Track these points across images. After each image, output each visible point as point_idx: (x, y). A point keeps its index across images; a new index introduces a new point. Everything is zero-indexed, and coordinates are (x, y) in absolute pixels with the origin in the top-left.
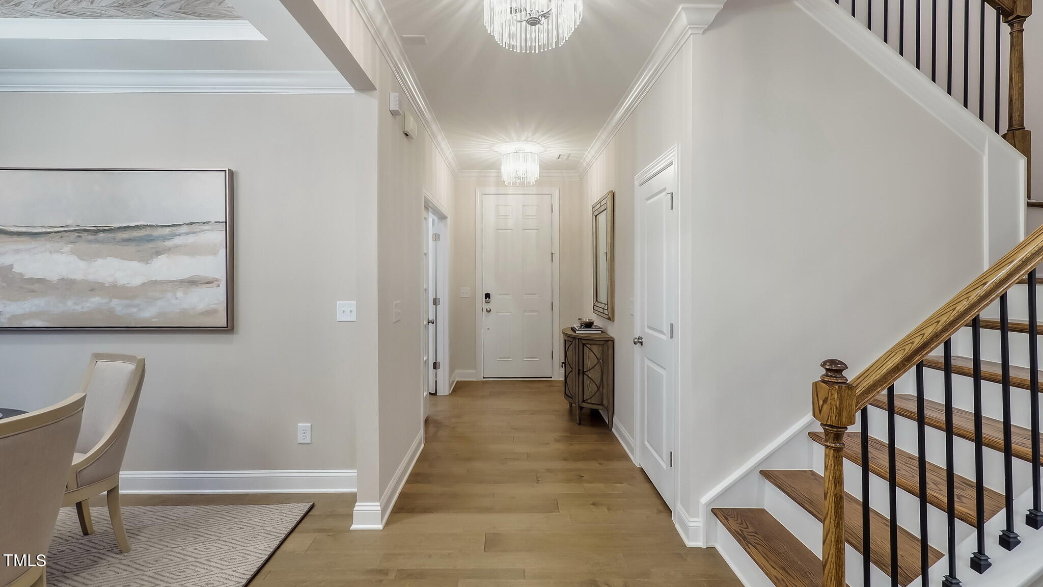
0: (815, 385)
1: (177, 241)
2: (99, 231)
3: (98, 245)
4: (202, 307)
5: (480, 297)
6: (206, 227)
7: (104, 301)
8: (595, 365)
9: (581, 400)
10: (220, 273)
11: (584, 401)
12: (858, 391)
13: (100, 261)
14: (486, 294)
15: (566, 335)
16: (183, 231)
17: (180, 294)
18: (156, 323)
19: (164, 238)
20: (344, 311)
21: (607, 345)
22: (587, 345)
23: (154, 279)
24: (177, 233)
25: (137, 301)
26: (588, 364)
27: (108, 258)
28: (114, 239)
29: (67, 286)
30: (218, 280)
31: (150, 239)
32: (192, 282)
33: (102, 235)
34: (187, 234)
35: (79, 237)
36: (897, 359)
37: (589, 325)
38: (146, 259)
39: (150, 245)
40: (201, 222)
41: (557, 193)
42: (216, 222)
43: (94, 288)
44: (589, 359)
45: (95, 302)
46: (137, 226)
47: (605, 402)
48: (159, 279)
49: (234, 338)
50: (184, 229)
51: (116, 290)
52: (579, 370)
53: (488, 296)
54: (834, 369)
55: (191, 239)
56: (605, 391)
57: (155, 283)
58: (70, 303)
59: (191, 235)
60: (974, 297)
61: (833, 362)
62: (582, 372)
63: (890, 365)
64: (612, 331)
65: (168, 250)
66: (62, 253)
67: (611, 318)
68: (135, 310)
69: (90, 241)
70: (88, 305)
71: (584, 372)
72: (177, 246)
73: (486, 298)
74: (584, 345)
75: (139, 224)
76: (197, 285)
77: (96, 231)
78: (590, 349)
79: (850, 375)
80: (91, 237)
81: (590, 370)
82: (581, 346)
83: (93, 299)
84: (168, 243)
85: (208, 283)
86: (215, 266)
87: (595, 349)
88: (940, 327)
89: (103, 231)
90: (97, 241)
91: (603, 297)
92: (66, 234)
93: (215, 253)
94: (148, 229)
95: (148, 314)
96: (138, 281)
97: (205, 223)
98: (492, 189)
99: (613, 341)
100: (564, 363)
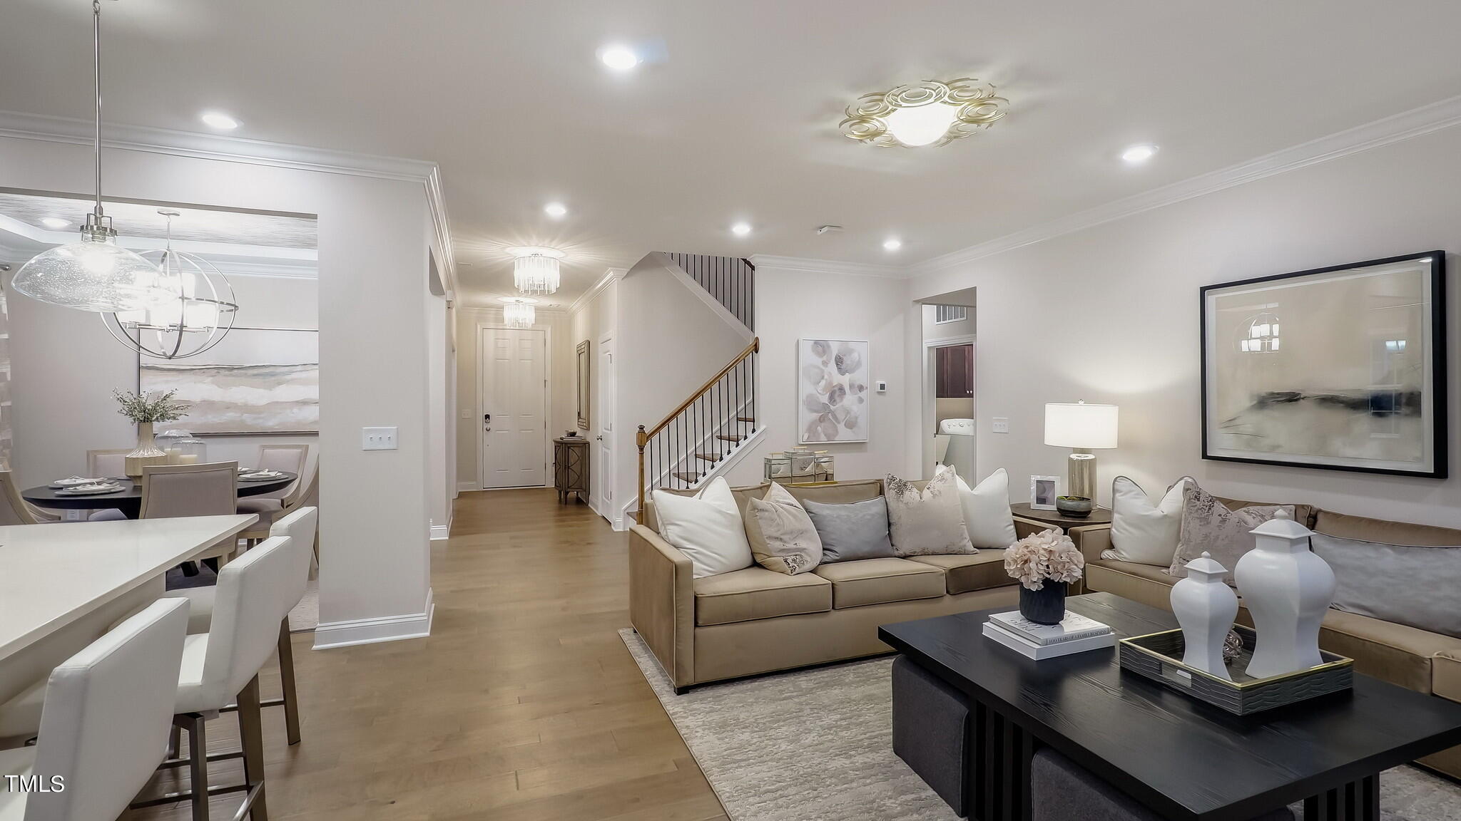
1: (294, 376)
2: (234, 369)
3: (233, 378)
5: (481, 417)
6: (307, 368)
7: (238, 415)
8: (577, 461)
9: (566, 487)
11: (568, 487)
12: (648, 435)
13: (234, 389)
14: (486, 416)
15: (555, 442)
16: (297, 370)
17: (295, 410)
21: (585, 446)
22: (571, 448)
23: (275, 400)
25: (262, 416)
26: (572, 461)
27: (241, 387)
28: (246, 374)
29: (209, 405)
31: (273, 375)
32: (305, 403)
33: (236, 371)
35: (219, 372)
36: (660, 424)
37: (573, 434)
38: (270, 388)
39: (273, 378)
41: (550, 329)
43: (229, 407)
44: (572, 457)
45: (230, 415)
47: (584, 487)
48: (280, 400)
50: (299, 368)
51: (246, 408)
53: (487, 417)
54: (642, 428)
55: (304, 375)
56: (584, 480)
57: (277, 402)
58: (210, 417)
59: (300, 372)
61: (641, 423)
62: (567, 467)
64: (590, 438)
65: (287, 382)
66: (205, 383)
67: (588, 429)
68: (261, 421)
69: (225, 376)
70: (225, 418)
71: (568, 470)
72: (293, 380)
73: (486, 419)
74: (569, 448)
77: (232, 369)
78: (573, 450)
80: (227, 373)
81: (573, 465)
82: (567, 449)
83: (228, 414)
84: (288, 377)
85: (310, 403)
86: (313, 393)
87: (576, 450)
89: (237, 368)
90: (231, 375)
91: (583, 415)
93: (313, 384)
95: (272, 424)
96: (264, 402)
97: (306, 364)
98: (492, 325)
99: (589, 443)
100: (555, 463)
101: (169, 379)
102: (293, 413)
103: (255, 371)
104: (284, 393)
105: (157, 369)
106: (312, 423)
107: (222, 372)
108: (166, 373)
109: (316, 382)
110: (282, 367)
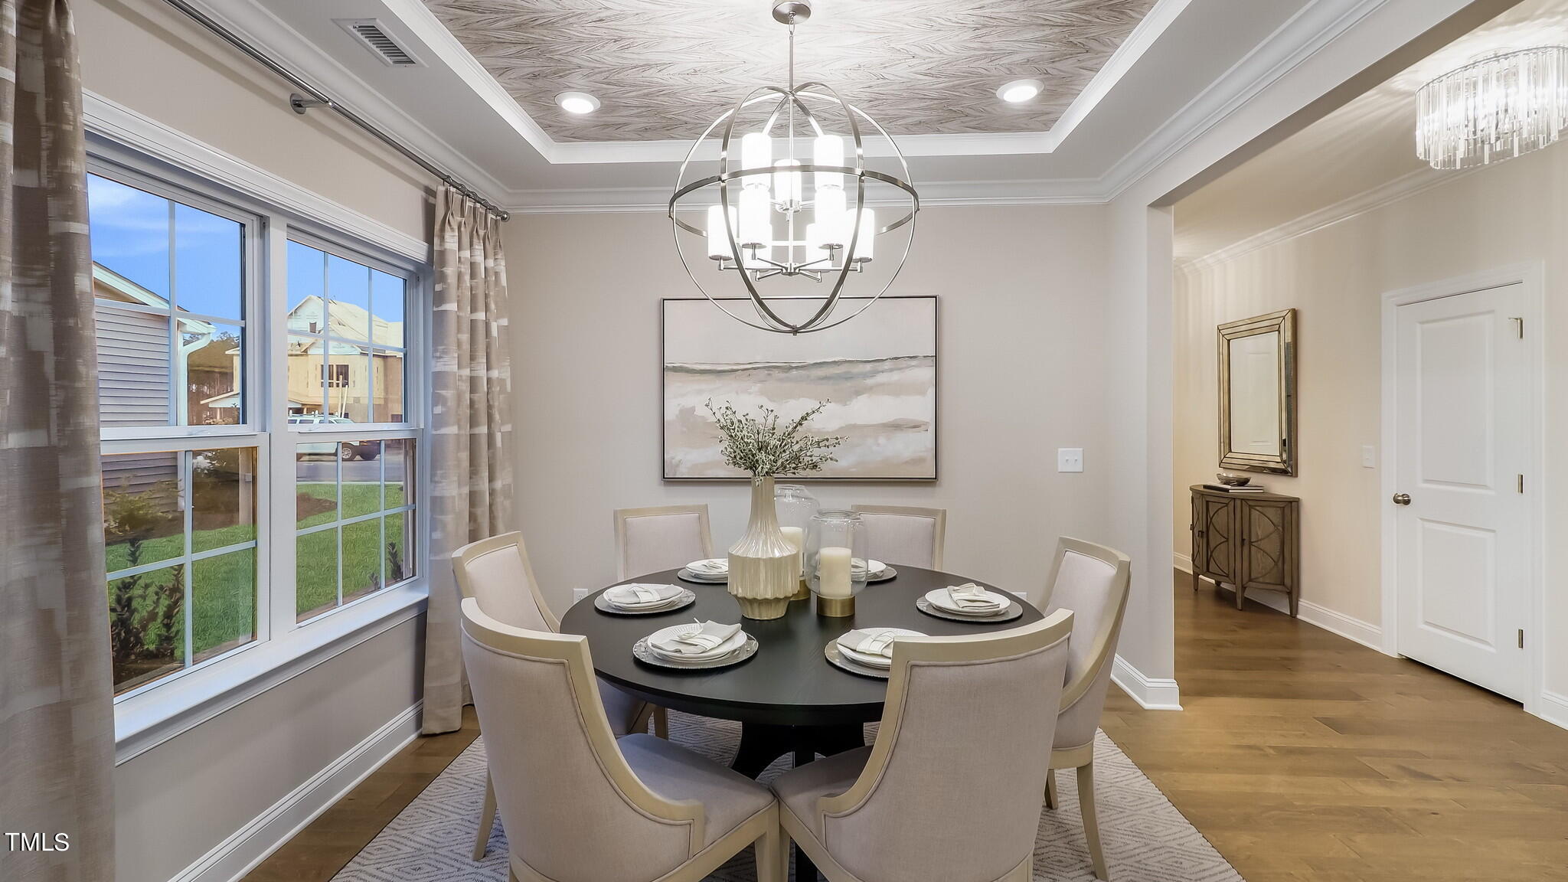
1: (881, 378)
2: (792, 368)
3: (789, 385)
4: (906, 453)
6: (914, 362)
8: (1271, 534)
9: (1246, 579)
10: (929, 417)
11: (1250, 581)
15: (1195, 494)
16: (886, 367)
17: (882, 440)
19: (866, 375)
20: (1067, 460)
21: (1290, 507)
22: (1257, 508)
23: (851, 424)
24: (880, 369)
26: (1259, 532)
27: (801, 399)
28: (808, 376)
30: (926, 424)
31: (848, 377)
32: (896, 427)
33: (794, 372)
34: (891, 370)
35: (769, 374)
38: (844, 400)
39: (849, 384)
40: (908, 357)
42: (925, 357)
44: (1259, 526)
46: (835, 362)
47: (1288, 582)
48: (859, 422)
49: (937, 490)
50: (887, 365)
52: (1243, 540)
55: (895, 377)
56: (1288, 567)
57: (854, 427)
59: (895, 372)
62: (1247, 543)
65: (870, 390)
66: (750, 394)
67: (1292, 473)
69: (781, 380)
71: (1251, 543)
72: (880, 385)
74: (1251, 508)
75: (836, 359)
76: (902, 430)
77: (788, 368)
78: (1262, 513)
80: (782, 375)
81: (1261, 540)
82: (1246, 509)
84: (870, 382)
85: (915, 427)
86: (921, 408)
87: (1270, 512)
89: (796, 368)
90: (789, 380)
92: (754, 372)
93: (922, 392)
94: (846, 365)
95: (845, 464)
96: (834, 426)
97: (911, 357)
99: (1300, 503)
101: (705, 386)
102: (878, 445)
103: (821, 371)
104: (866, 410)
105: (687, 370)
106: (907, 463)
107: (776, 373)
108: (698, 377)
109: (917, 390)
110: (861, 366)
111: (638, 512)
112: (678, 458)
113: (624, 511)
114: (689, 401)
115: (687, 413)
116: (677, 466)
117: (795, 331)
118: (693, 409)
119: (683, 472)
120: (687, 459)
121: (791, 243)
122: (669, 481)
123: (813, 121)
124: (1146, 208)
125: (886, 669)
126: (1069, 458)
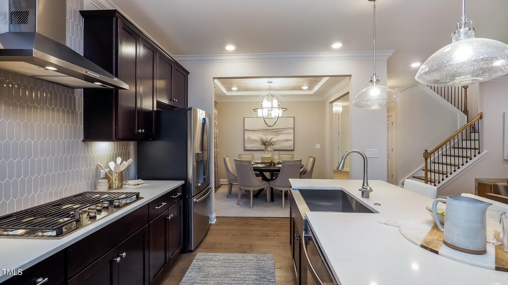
0: (424, 153)
1: (284, 132)
3: (268, 133)
4: (288, 145)
6: (290, 129)
12: (430, 154)
17: (284, 143)
18: (279, 149)
19: (281, 131)
23: (278, 140)
27: (271, 135)
30: (292, 140)
31: (278, 131)
32: (286, 140)
33: (268, 130)
36: (435, 149)
38: (277, 135)
39: (278, 133)
42: (292, 128)
46: (275, 129)
49: (294, 152)
50: (285, 129)
54: (426, 151)
55: (286, 131)
57: (279, 140)
60: (450, 138)
61: (426, 150)
63: (434, 150)
65: (282, 134)
69: (265, 132)
72: (284, 133)
76: (288, 141)
79: (428, 152)
80: (266, 131)
84: (282, 132)
85: (290, 140)
86: (291, 137)
88: (441, 145)
93: (291, 134)
95: (278, 147)
96: (275, 140)
101: (252, 133)
103: (273, 130)
104: (281, 137)
105: (249, 130)
106: (288, 147)
107: (265, 131)
108: (251, 131)
109: (290, 134)
110: (280, 129)
111: (242, 155)
112: (247, 146)
113: (240, 154)
114: (249, 136)
115: (249, 138)
116: (247, 147)
117: (270, 126)
118: (250, 137)
119: (248, 149)
120: (249, 146)
121: (270, 112)
122: (245, 150)
123: (274, 98)
124: (328, 103)
125: (281, 167)
126: (318, 146)
